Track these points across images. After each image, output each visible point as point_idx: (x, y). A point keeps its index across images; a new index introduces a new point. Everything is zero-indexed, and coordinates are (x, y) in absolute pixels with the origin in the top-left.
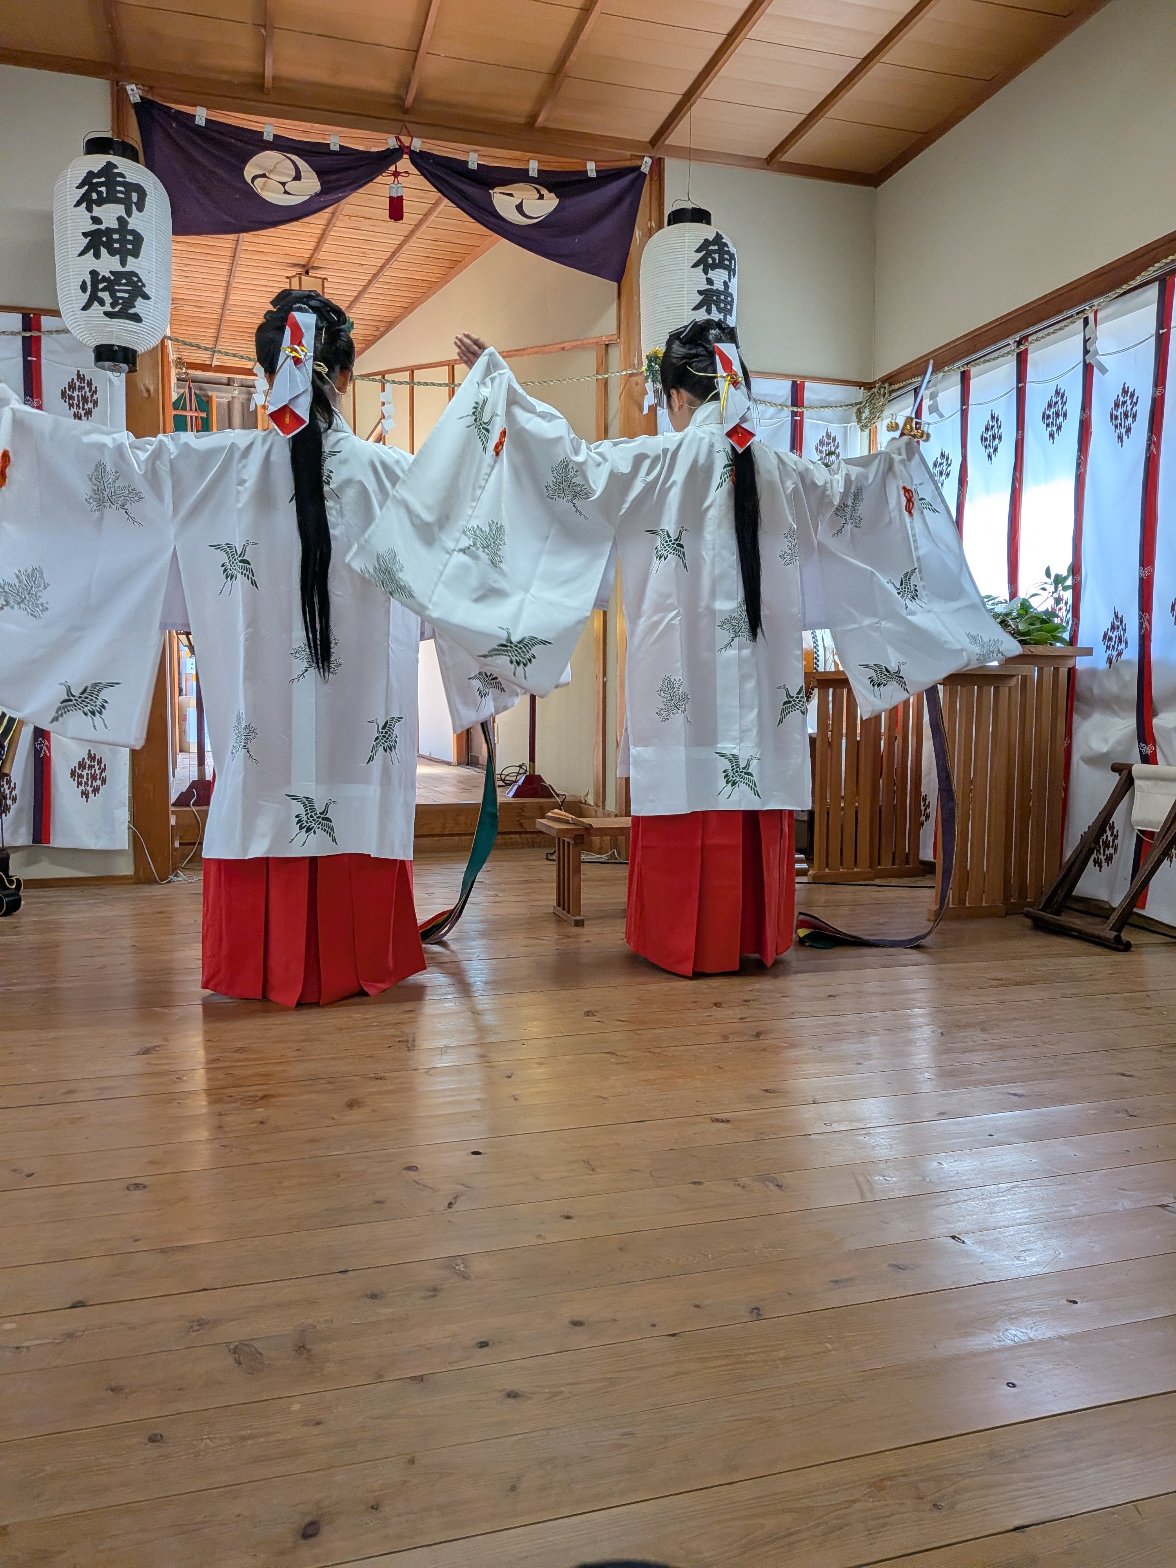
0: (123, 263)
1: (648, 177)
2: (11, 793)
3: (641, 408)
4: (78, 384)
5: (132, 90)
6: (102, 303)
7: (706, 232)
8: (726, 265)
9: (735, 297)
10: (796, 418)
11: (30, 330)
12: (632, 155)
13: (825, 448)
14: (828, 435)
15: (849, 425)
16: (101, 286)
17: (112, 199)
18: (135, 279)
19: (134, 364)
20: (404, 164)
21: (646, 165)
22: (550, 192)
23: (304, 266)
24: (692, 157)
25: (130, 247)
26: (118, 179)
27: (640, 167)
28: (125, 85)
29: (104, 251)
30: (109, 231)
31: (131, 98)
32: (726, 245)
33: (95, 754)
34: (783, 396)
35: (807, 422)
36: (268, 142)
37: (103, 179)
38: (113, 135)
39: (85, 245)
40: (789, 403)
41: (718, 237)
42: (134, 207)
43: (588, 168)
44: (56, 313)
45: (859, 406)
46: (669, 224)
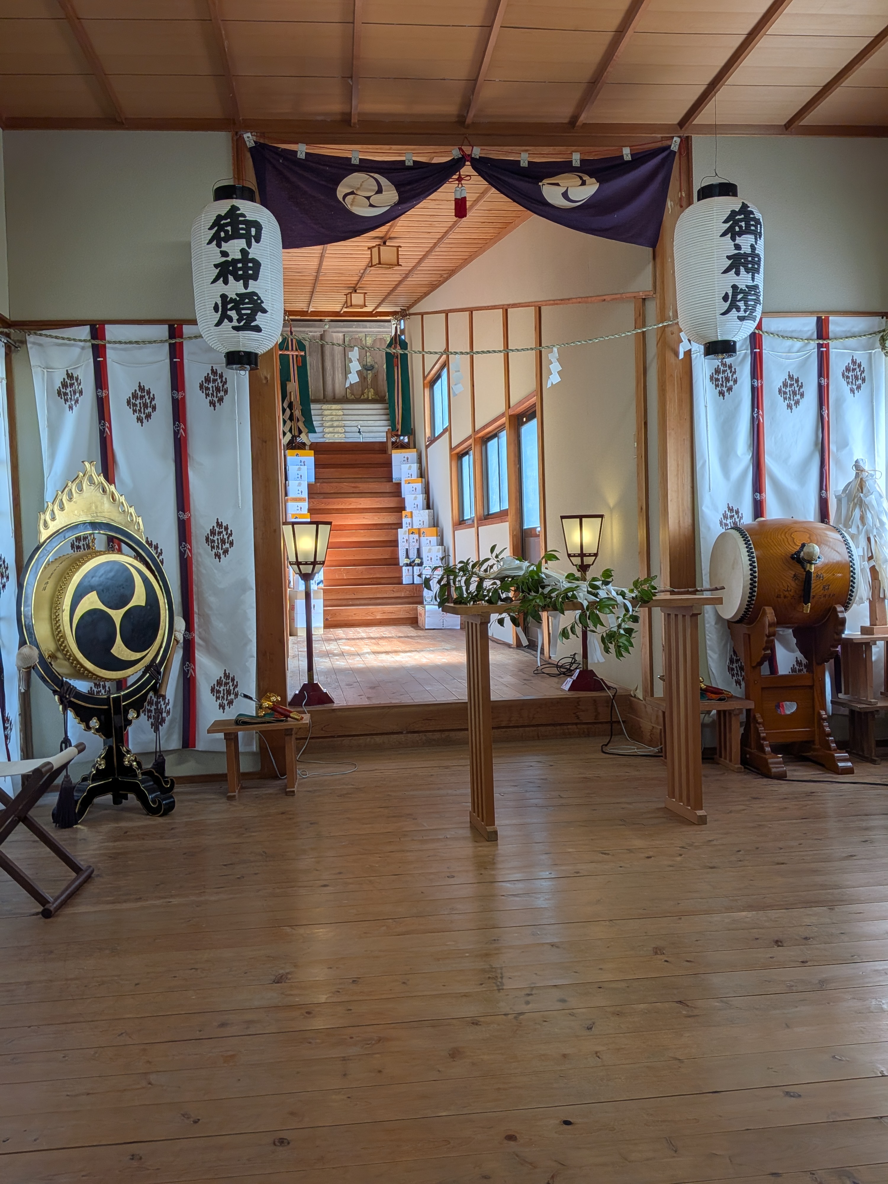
0: (246, 286)
1: (677, 156)
2: (166, 707)
3: (677, 354)
4: (212, 377)
5: (248, 137)
6: (230, 320)
7: (732, 204)
8: (753, 230)
9: (762, 257)
10: (822, 349)
11: (175, 338)
12: (662, 137)
13: (851, 374)
14: (854, 362)
15: (873, 351)
16: (229, 306)
17: (236, 235)
18: (256, 298)
19: (256, 364)
20: (467, 169)
21: (675, 144)
22: (591, 177)
23: (381, 238)
24: (717, 132)
25: (251, 272)
26: (241, 219)
27: (671, 146)
28: (243, 134)
29: (231, 278)
30: (235, 261)
31: (248, 143)
32: (752, 213)
33: (229, 673)
34: (809, 331)
35: (834, 352)
36: (354, 165)
37: (229, 220)
38: (234, 182)
39: (216, 274)
40: (815, 336)
41: (744, 206)
42: (253, 240)
43: (624, 153)
44: (194, 322)
45: (882, 334)
46: (699, 200)
